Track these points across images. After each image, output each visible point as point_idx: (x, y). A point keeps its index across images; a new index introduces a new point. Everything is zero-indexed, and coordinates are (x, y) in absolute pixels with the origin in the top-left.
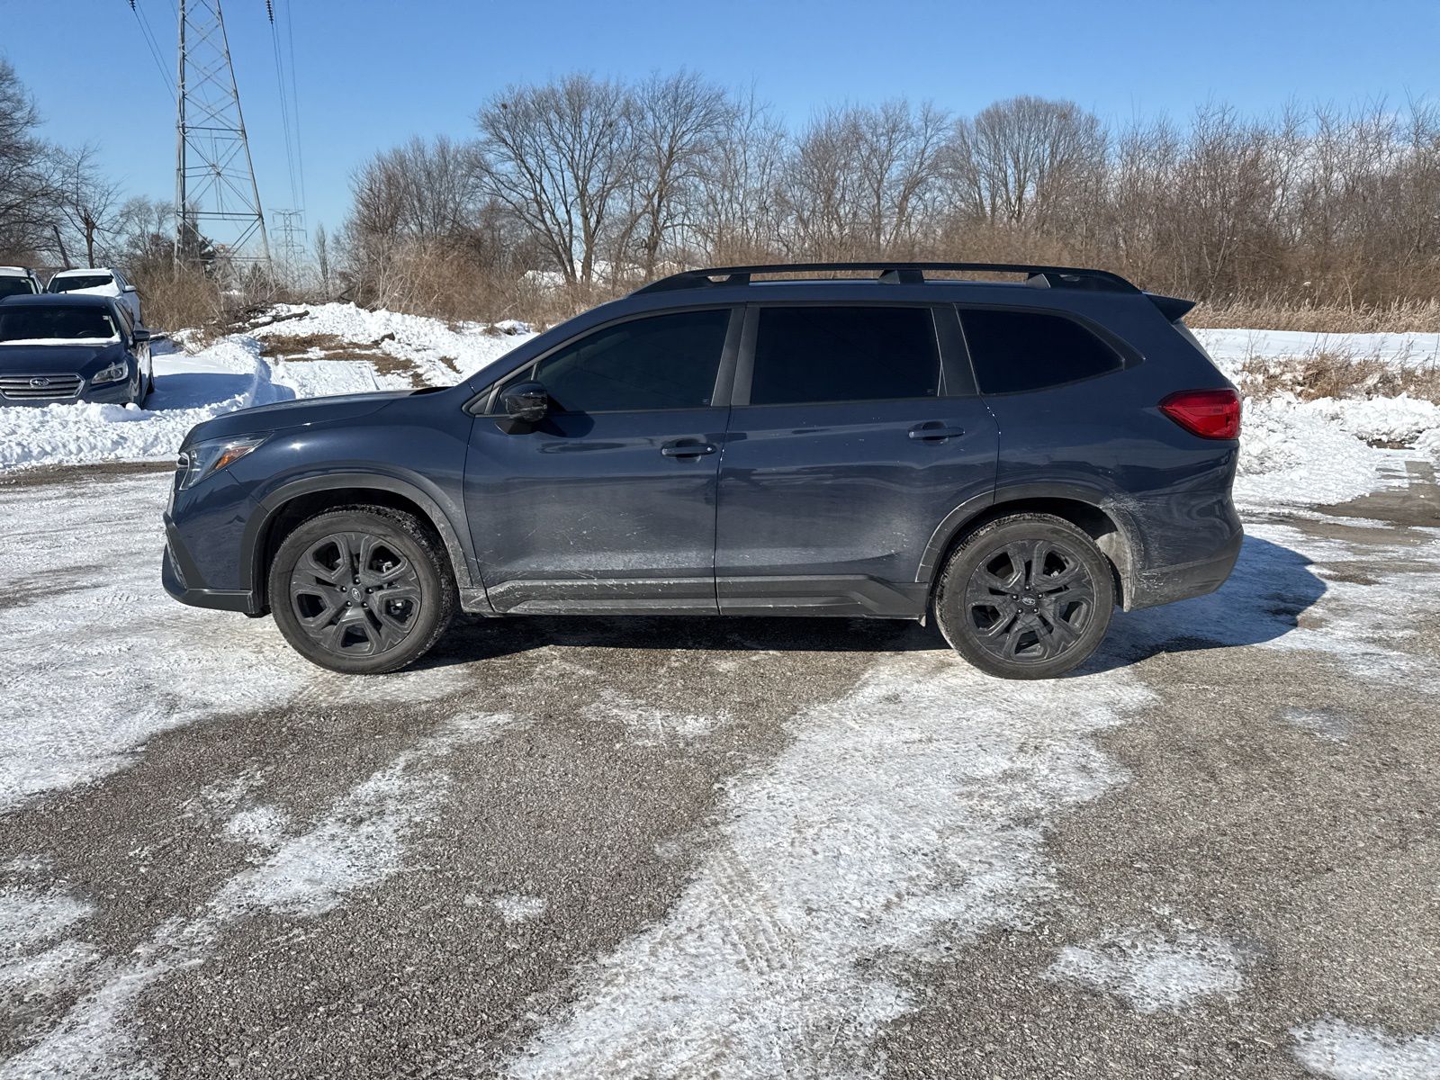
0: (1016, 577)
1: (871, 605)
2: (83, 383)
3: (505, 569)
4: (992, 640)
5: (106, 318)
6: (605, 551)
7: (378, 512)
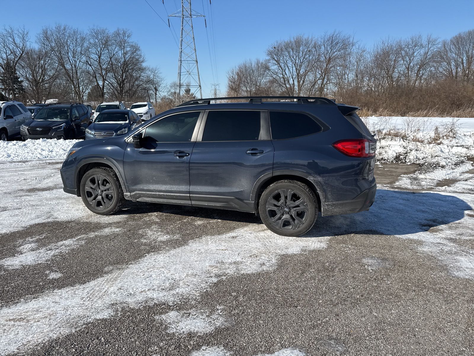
1: (237, 206)
2: (115, 134)
4: (275, 222)
5: (126, 116)
6: (160, 184)
7: (105, 169)
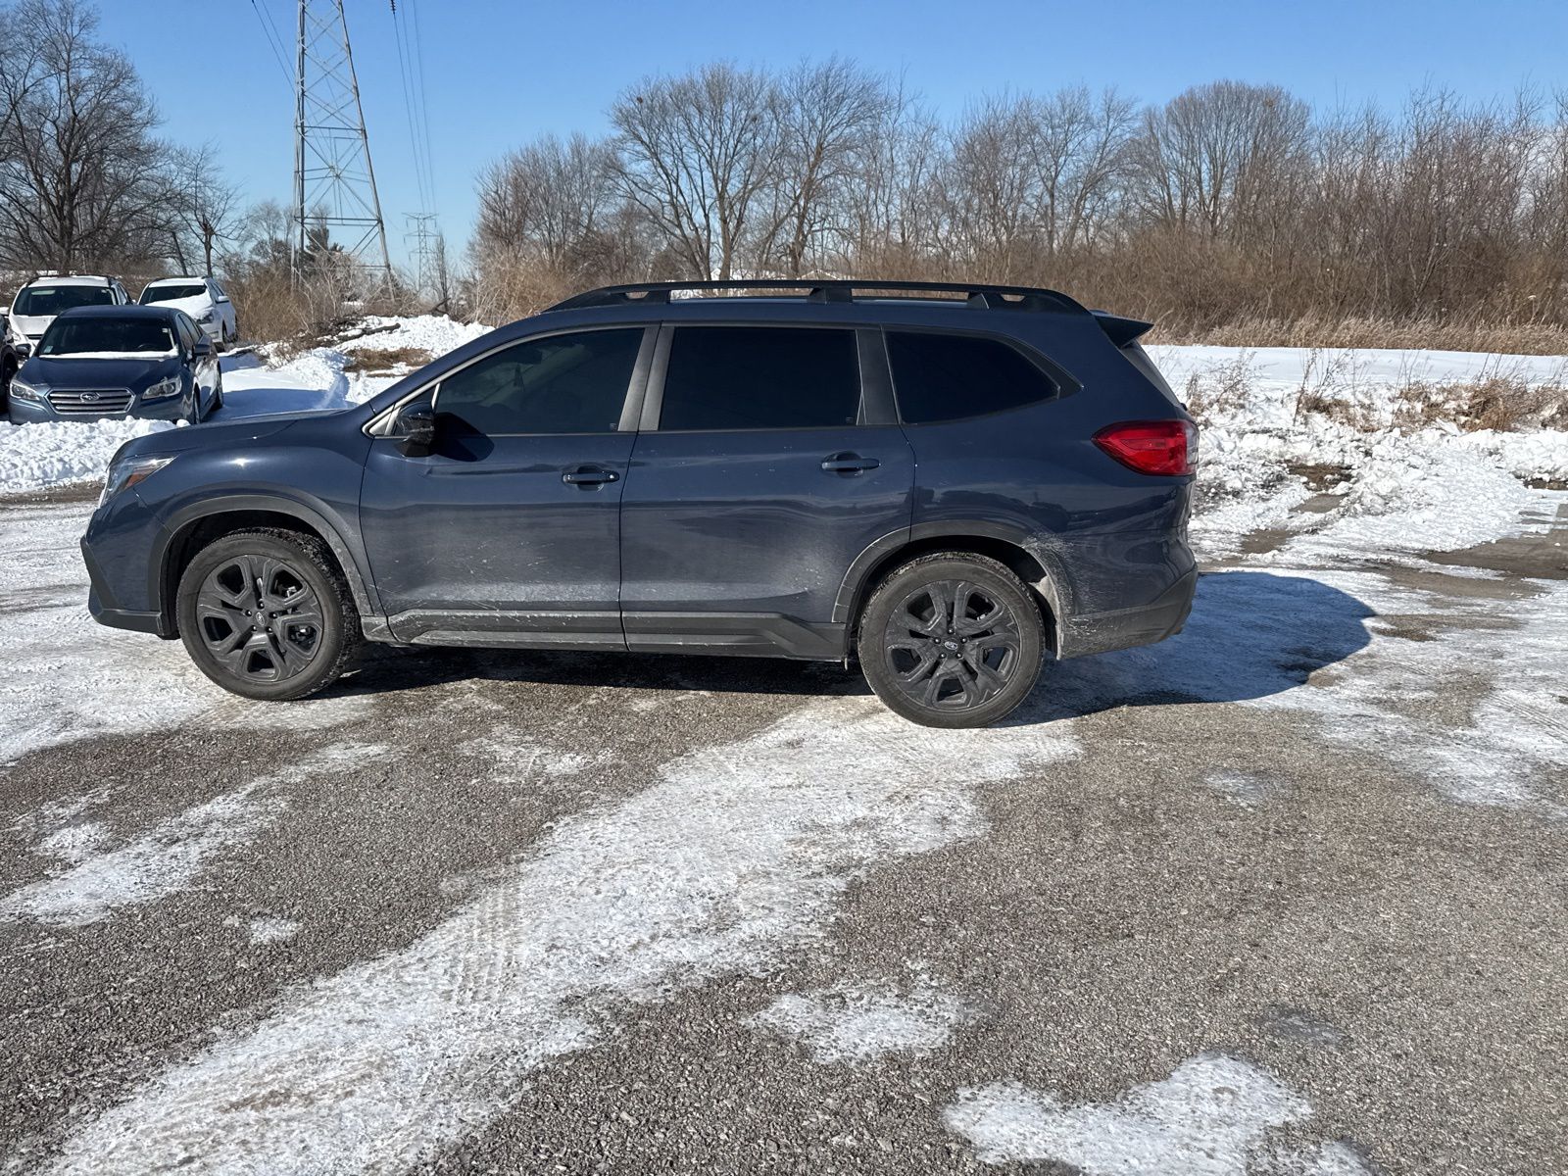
0: (937, 619)
1: (786, 644)
2: (133, 397)
3: (405, 597)
4: (913, 686)
5: (165, 330)
6: (506, 581)
7: (280, 535)
